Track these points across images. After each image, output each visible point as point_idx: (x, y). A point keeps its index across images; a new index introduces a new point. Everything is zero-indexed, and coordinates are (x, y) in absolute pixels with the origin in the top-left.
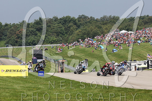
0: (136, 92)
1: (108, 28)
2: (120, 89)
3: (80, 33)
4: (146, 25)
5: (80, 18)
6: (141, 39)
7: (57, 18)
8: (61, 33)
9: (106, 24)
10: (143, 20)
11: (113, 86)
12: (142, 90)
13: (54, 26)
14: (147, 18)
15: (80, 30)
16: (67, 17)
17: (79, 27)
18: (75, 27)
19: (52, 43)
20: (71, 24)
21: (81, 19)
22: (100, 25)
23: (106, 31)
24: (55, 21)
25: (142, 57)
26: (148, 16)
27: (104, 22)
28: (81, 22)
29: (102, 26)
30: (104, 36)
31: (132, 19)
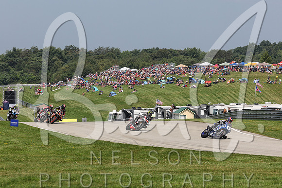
0: (141, 149)
1: (104, 64)
2: (120, 146)
3: (66, 70)
4: (154, 61)
5: (67, 49)
6: (148, 79)
7: (37, 49)
9: (102, 58)
10: (151, 54)
11: (110, 141)
12: (149, 147)
13: (33, 59)
14: (156, 51)
15: (67, 66)
16: (50, 48)
17: (65, 61)
18: (60, 61)
19: (29, 83)
20: (55, 57)
21: (69, 51)
22: (94, 60)
23: (101, 67)
24: (34, 52)
25: (149, 104)
26: (157, 48)
27: (100, 56)
28: (68, 55)
29: (97, 61)
30: (98, 74)
31: (136, 53)
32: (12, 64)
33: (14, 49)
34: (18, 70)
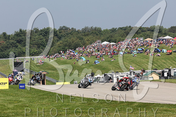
1: (90, 39)
3: (61, 45)
5: (61, 29)
6: (124, 50)
8: (42, 45)
9: (87, 35)
10: (125, 31)
14: (129, 29)
15: (61, 41)
17: (60, 38)
18: (56, 38)
19: (33, 55)
21: (63, 31)
22: (82, 36)
23: (87, 42)
26: (130, 27)
27: (86, 33)
28: (62, 34)
29: (84, 37)
30: (85, 47)
31: (113, 30)
33: (20, 30)
34: (24, 46)
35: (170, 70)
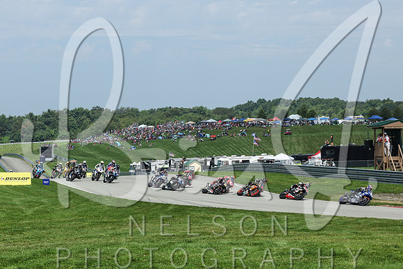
5: (94, 109)
6: (163, 134)
8: (72, 127)
9: (123, 117)
10: (164, 113)
14: (169, 110)
16: (79, 109)
18: (88, 120)
20: (84, 117)
21: (96, 111)
26: (170, 107)
28: (94, 115)
29: (119, 119)
31: (152, 111)
32: (48, 123)
33: (49, 111)
34: (53, 128)
35: (213, 159)
